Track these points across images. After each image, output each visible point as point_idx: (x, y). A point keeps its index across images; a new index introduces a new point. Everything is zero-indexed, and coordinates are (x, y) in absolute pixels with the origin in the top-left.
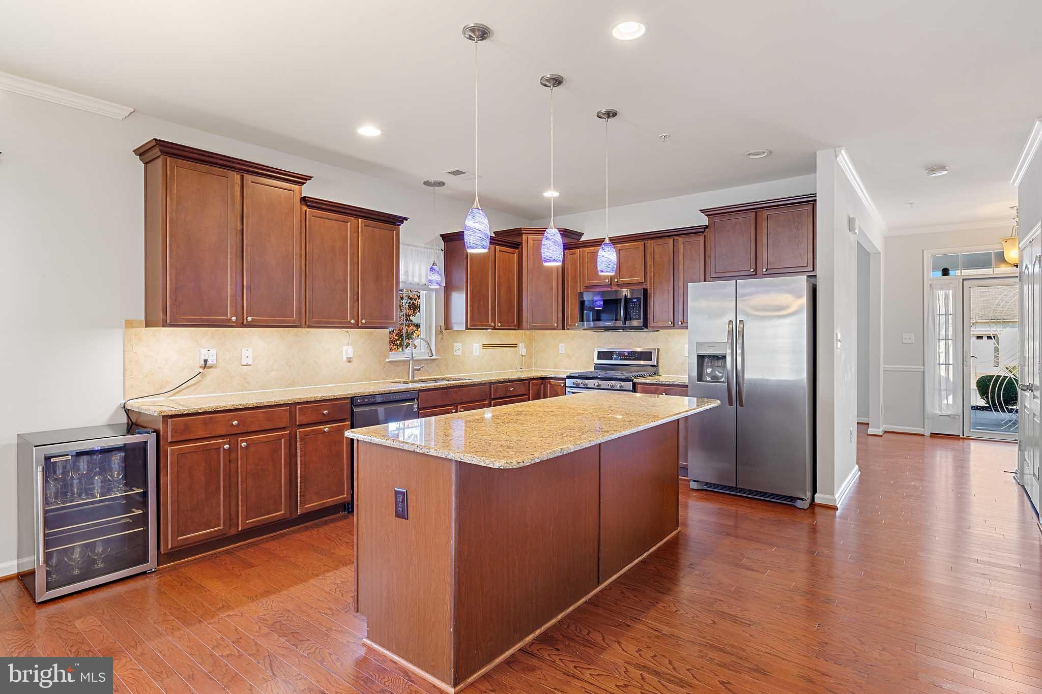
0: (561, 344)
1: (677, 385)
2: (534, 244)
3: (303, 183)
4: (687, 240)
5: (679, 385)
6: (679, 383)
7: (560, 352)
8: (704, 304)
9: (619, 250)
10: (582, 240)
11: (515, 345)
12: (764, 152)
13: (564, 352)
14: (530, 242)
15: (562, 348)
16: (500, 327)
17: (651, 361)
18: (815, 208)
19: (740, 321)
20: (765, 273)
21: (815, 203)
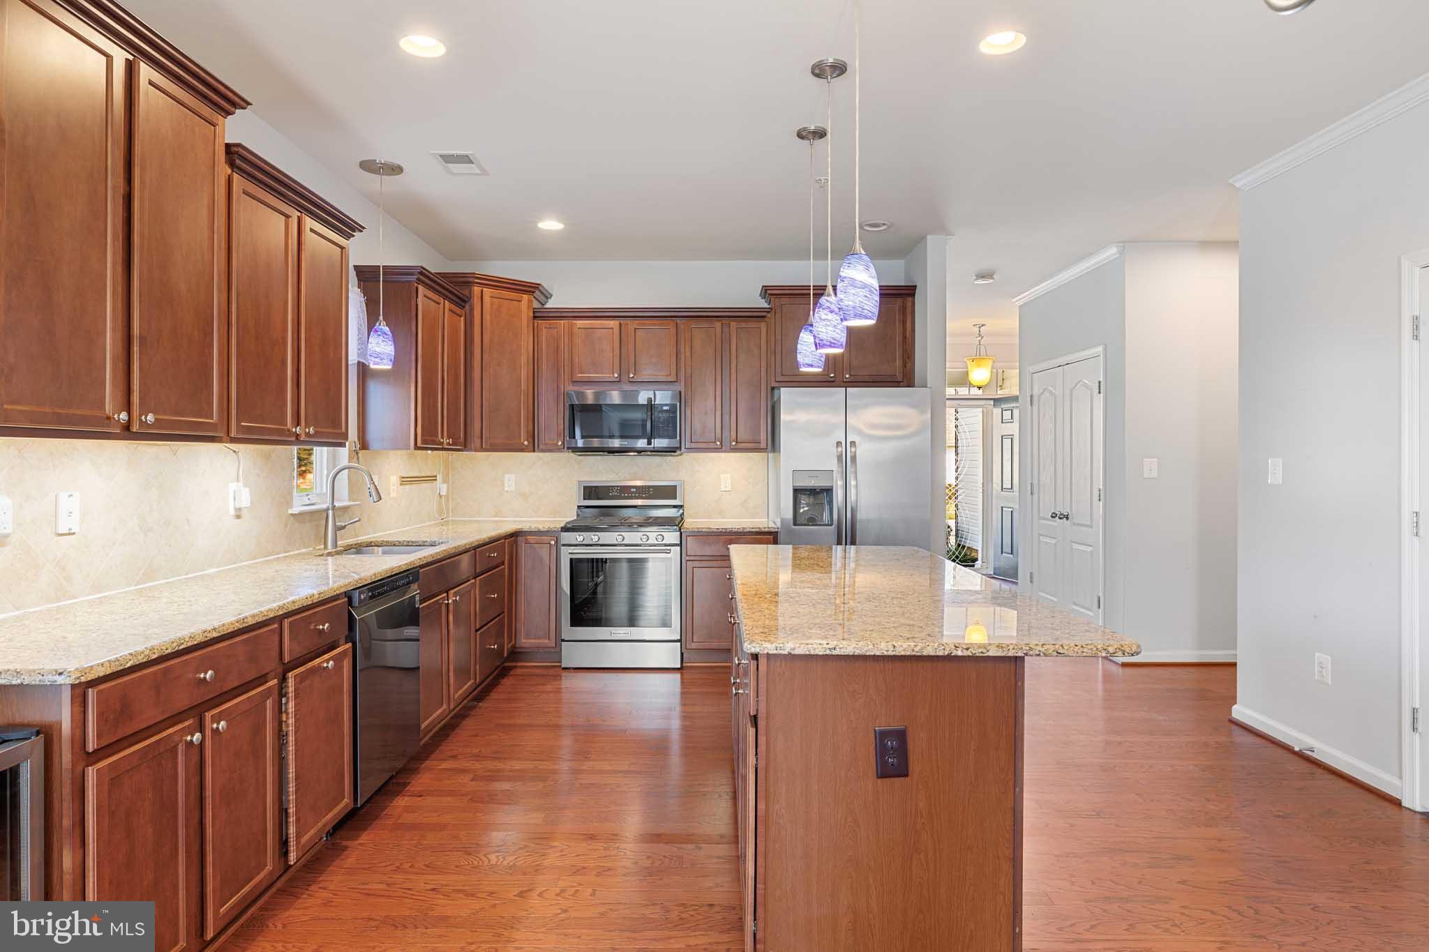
0: (507, 476)
1: (749, 532)
2: (492, 304)
3: (229, 113)
4: (743, 325)
5: (752, 532)
6: (751, 530)
7: (506, 489)
8: (801, 417)
9: (635, 329)
10: (548, 306)
11: (433, 478)
12: (884, 224)
13: (513, 489)
14: (487, 299)
15: (510, 482)
16: (450, 445)
17: (676, 499)
18: (909, 304)
19: (851, 442)
20: (847, 380)
21: (910, 299)
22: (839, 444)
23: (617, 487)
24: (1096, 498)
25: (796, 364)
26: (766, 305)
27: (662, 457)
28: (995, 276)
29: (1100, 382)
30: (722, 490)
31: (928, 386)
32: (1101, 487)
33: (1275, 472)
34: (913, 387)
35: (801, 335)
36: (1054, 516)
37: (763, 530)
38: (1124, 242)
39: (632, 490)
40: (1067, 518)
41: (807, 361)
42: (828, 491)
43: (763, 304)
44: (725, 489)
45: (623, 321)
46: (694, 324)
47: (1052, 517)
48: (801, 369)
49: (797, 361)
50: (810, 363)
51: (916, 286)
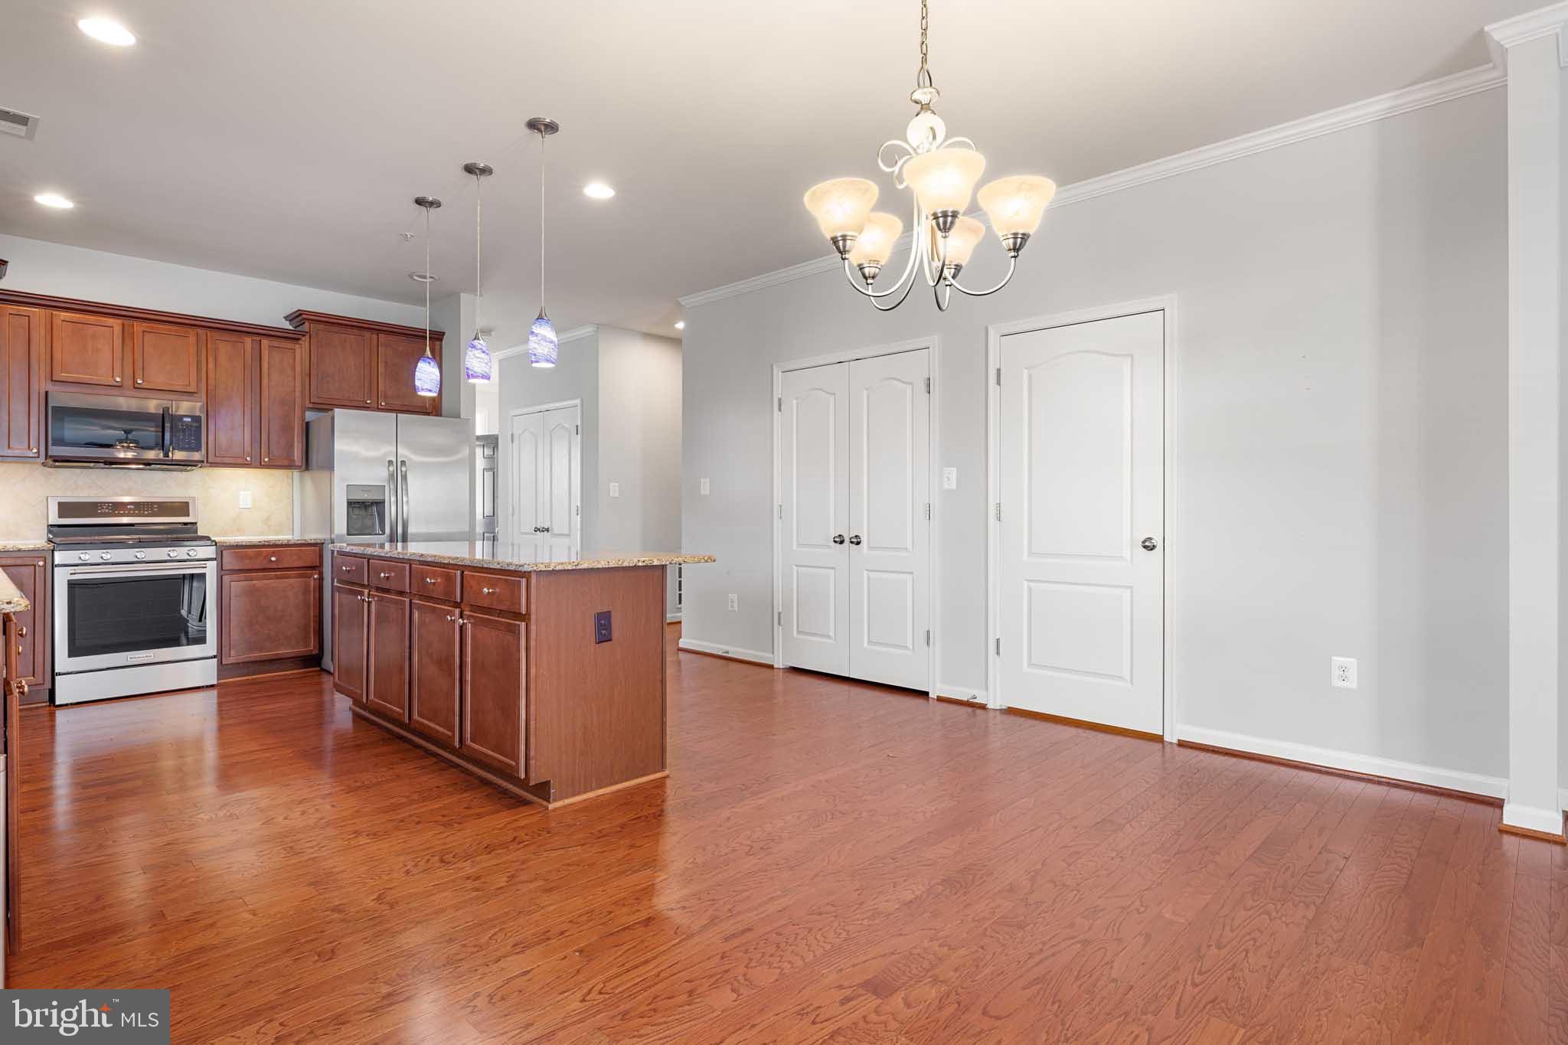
1: (295, 544)
4: (276, 344)
5: (298, 544)
6: (297, 542)
9: (143, 332)
17: (188, 515)
18: (437, 347)
19: (402, 461)
20: (382, 407)
21: (438, 343)
22: (390, 462)
23: (109, 503)
24: (574, 512)
25: (414, 388)
26: (291, 328)
27: (169, 473)
28: (493, 333)
29: (577, 426)
30: (241, 507)
31: (462, 417)
32: (579, 504)
33: (705, 488)
34: (441, 416)
35: (419, 364)
36: (537, 530)
37: (310, 542)
38: (599, 325)
39: (129, 507)
40: (548, 531)
41: (426, 386)
42: (380, 504)
43: (287, 326)
44: (245, 507)
45: (127, 322)
46: (217, 335)
47: (535, 531)
48: (419, 393)
49: (415, 385)
50: (431, 389)
51: (444, 333)
